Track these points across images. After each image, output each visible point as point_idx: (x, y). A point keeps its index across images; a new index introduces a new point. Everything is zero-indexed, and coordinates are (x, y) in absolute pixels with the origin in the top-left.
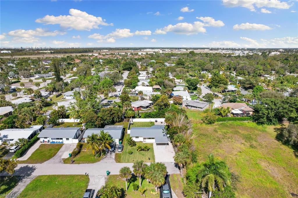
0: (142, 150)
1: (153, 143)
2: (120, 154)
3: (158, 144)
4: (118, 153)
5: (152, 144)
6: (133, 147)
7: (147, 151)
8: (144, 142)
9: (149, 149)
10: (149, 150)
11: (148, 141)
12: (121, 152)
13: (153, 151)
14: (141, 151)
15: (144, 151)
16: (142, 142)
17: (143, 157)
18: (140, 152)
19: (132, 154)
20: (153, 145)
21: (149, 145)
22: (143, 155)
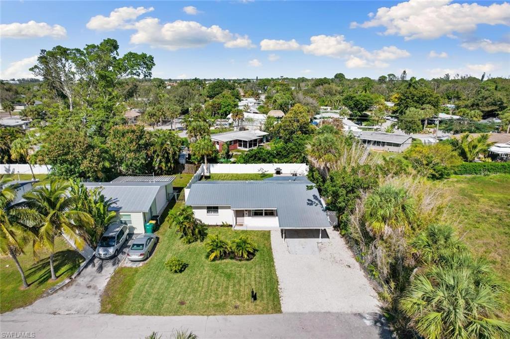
0: (225, 255)
1: (269, 232)
2: (136, 270)
3: (288, 234)
4: (129, 265)
5: (266, 235)
6: (194, 244)
7: (247, 260)
8: (237, 228)
9: (255, 250)
10: (253, 254)
11: (252, 223)
12: (141, 264)
13: (271, 259)
14: (221, 258)
15: (234, 261)
16: (231, 226)
17: (227, 287)
18: (217, 262)
19: (181, 271)
20: (269, 236)
21: (256, 238)
22: (229, 276)
